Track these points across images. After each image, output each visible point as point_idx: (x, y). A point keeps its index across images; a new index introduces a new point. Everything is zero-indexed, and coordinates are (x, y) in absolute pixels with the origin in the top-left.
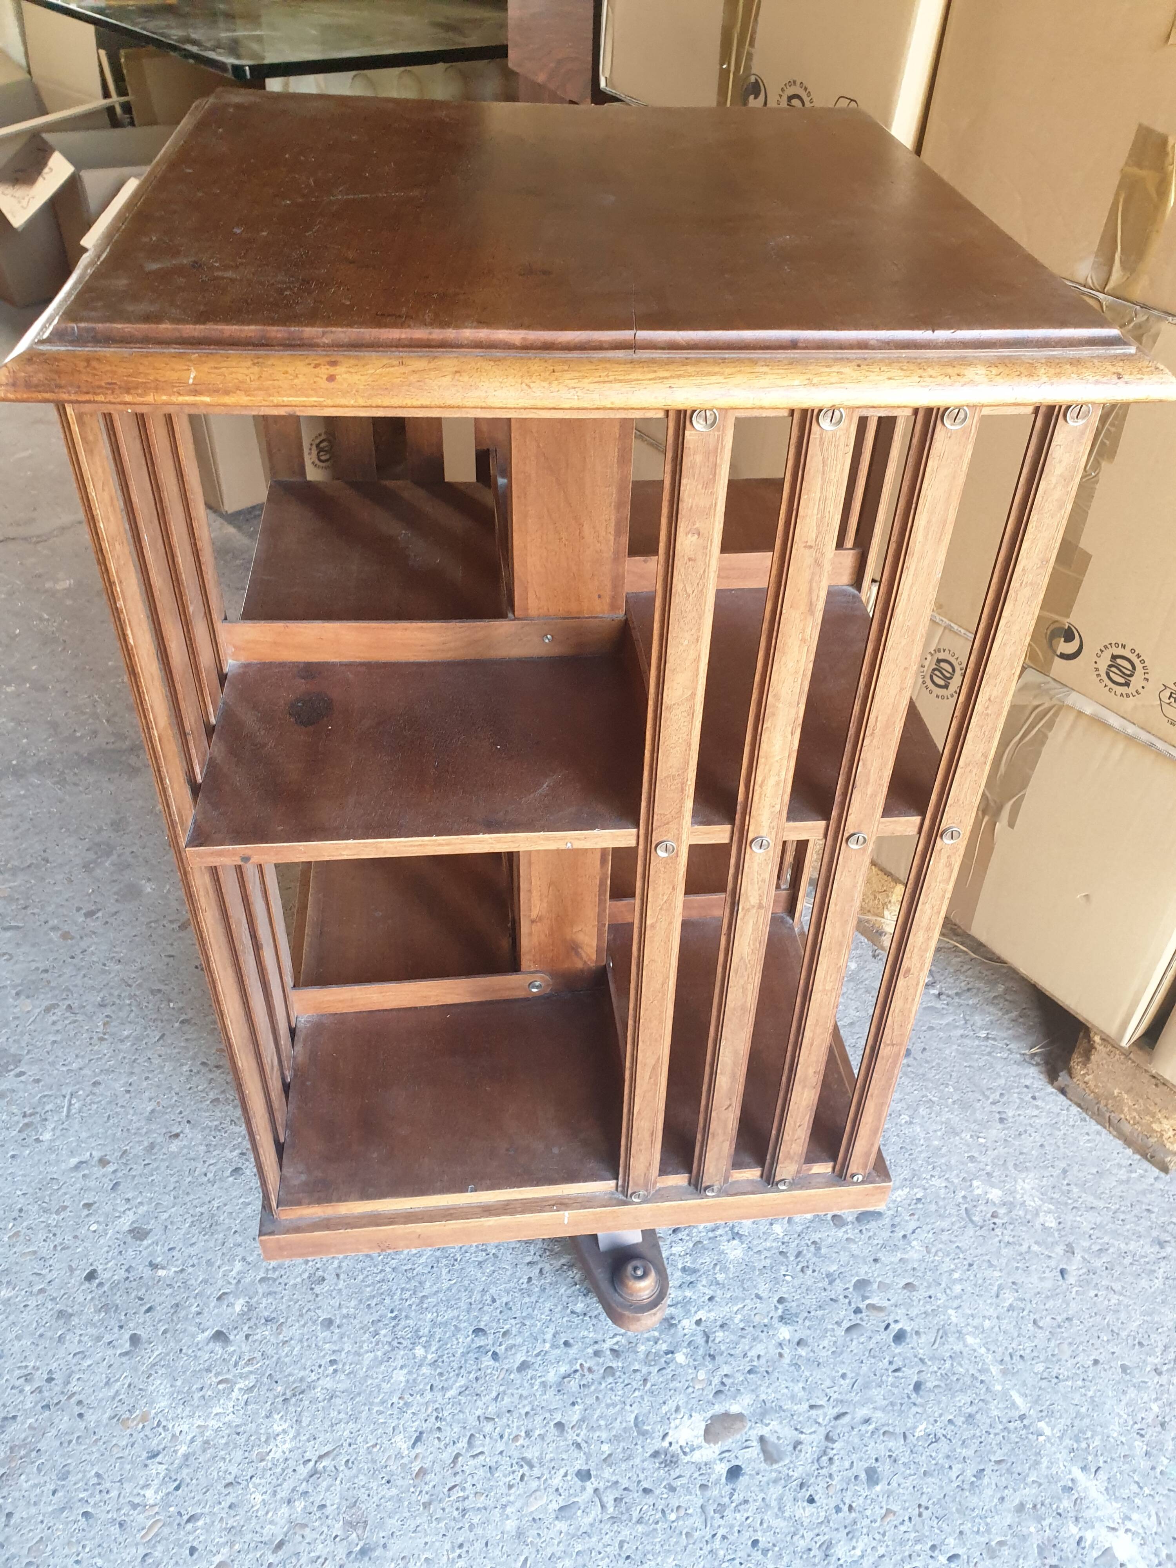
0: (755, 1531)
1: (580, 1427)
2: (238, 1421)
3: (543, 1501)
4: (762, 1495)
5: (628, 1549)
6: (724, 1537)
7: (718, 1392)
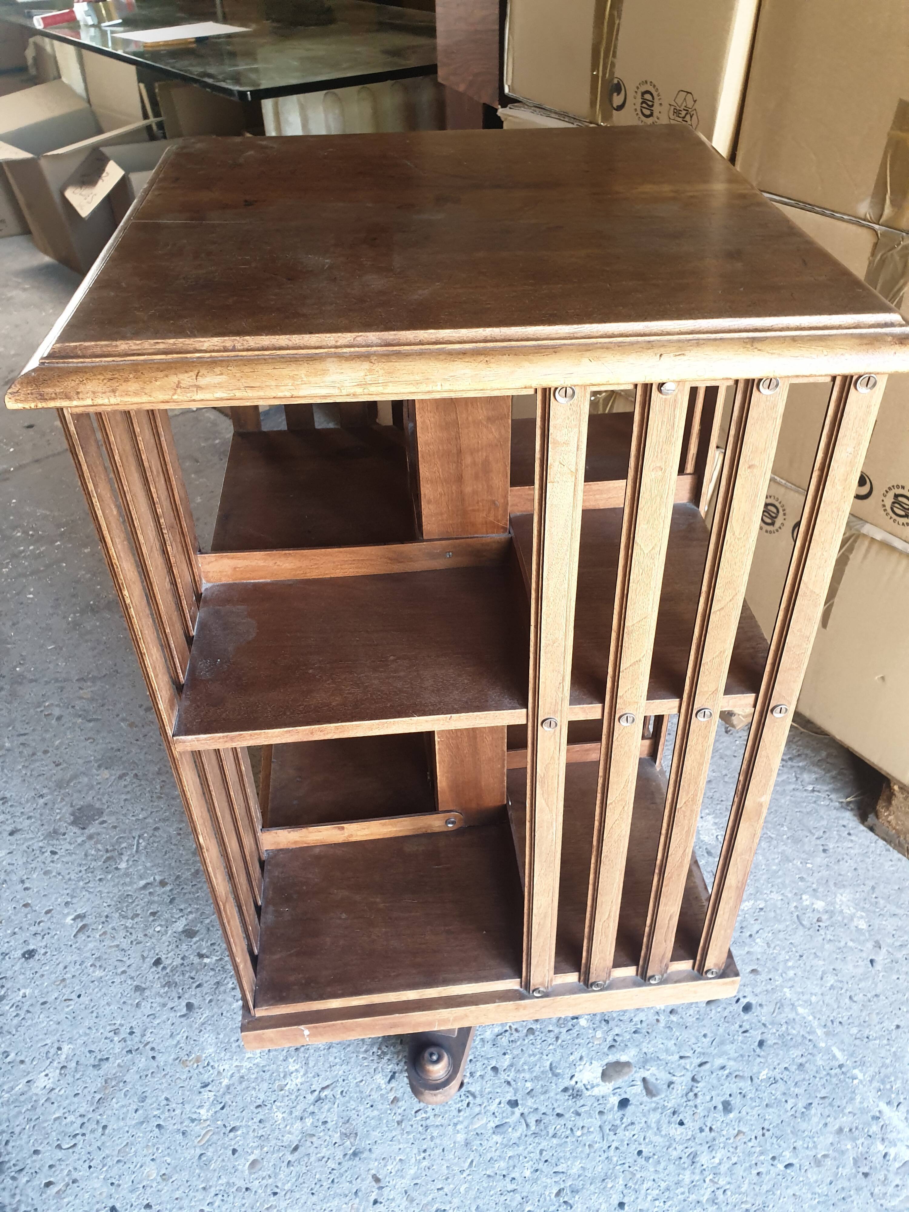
0: (640, 1144)
1: (510, 1070)
2: (263, 1063)
3: (484, 1121)
4: (644, 1119)
5: (546, 1155)
6: (617, 1148)
7: (611, 1047)
